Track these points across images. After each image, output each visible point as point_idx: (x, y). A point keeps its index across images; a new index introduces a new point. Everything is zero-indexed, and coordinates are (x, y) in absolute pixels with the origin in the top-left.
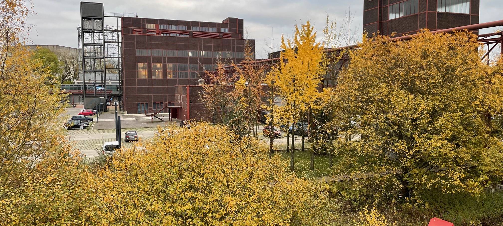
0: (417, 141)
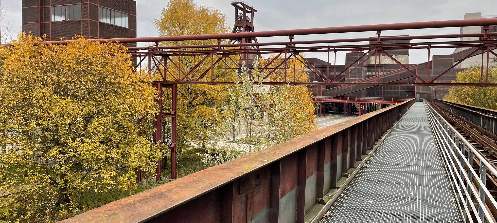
0: (71, 146)
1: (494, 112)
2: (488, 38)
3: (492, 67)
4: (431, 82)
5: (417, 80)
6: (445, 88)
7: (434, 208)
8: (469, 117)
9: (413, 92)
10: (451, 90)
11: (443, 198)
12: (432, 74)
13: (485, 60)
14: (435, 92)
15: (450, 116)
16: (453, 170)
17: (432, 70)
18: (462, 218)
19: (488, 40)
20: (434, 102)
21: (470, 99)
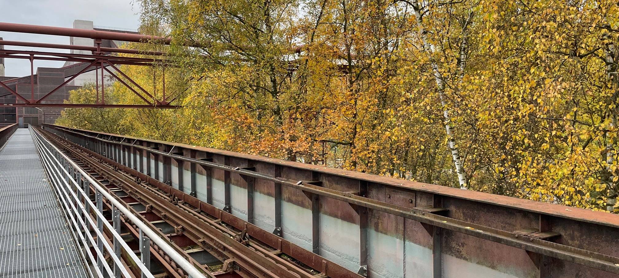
1: (112, 136)
2: (101, 53)
3: (109, 86)
4: (37, 102)
5: (17, 98)
6: (57, 109)
7: (49, 254)
8: (87, 144)
9: (13, 115)
10: (64, 112)
11: (60, 241)
12: (38, 92)
13: (100, 77)
14: (44, 115)
15: (64, 144)
16: (70, 207)
17: (38, 86)
18: (82, 257)
19: (101, 55)
20: (43, 127)
21: (86, 122)
